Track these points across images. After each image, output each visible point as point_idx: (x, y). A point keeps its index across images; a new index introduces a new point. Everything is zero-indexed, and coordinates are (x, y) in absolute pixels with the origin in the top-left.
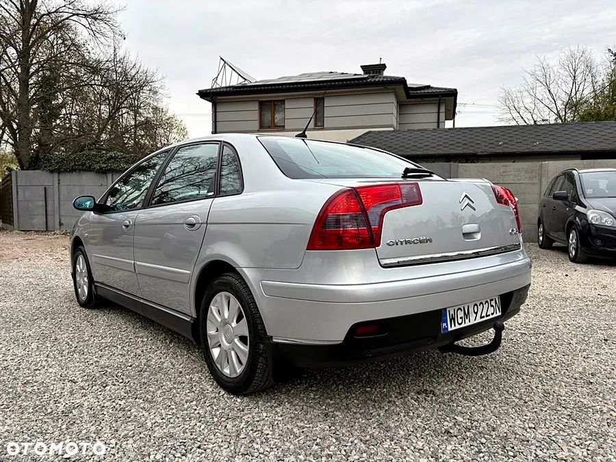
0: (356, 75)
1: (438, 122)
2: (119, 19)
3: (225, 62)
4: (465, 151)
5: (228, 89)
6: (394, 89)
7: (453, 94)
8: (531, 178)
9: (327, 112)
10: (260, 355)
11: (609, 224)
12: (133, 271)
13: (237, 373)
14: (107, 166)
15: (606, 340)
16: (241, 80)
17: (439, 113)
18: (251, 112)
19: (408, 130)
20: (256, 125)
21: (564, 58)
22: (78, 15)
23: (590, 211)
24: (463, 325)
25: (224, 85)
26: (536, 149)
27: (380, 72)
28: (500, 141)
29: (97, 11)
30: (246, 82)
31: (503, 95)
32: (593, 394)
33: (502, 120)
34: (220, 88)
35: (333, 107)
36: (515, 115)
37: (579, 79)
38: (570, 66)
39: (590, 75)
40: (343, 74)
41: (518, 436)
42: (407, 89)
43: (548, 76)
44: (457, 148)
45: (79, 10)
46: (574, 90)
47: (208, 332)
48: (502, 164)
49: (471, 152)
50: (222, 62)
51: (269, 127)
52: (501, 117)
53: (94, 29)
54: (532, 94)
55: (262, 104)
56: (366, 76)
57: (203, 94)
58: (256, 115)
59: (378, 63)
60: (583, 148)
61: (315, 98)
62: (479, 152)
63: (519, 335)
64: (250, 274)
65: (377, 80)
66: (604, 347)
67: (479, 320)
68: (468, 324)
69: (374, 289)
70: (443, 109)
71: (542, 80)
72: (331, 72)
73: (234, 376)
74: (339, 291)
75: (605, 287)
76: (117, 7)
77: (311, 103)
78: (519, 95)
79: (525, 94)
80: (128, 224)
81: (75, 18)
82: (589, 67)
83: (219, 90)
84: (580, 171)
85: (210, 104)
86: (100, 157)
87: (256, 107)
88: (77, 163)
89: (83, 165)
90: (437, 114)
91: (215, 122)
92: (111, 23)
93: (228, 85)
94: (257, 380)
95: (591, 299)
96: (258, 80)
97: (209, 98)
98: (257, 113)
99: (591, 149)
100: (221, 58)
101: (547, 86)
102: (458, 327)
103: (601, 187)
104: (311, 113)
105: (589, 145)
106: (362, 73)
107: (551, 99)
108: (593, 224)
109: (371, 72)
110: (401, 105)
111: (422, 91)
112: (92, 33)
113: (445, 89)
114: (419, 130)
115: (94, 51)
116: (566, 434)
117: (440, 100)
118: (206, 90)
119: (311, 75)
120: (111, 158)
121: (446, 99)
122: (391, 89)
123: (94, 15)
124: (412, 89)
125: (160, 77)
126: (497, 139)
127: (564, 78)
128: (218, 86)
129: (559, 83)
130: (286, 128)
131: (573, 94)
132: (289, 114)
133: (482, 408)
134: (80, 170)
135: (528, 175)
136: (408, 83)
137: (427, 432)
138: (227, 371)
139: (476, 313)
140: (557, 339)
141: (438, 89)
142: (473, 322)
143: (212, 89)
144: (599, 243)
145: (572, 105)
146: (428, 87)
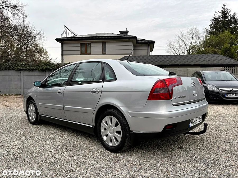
0: (118, 34)
1: (148, 53)
2: (25, 9)
3: (67, 28)
4: (161, 64)
5: (68, 38)
6: (132, 40)
7: (153, 42)
8: (184, 74)
9: (107, 48)
10: (127, 137)
11: (215, 90)
12: (63, 109)
13: (115, 145)
14: (21, 68)
15: (227, 129)
16: (73, 35)
17: (148, 49)
18: (77, 47)
19: (140, 56)
20: (79, 52)
21: (189, 31)
22: (7, 7)
23: (208, 86)
24: (194, 125)
25: (66, 37)
26: (186, 64)
27: (126, 34)
28: (173, 61)
29: (15, 6)
30: (75, 36)
31: (168, 43)
32: (232, 146)
33: (168, 52)
34: (65, 38)
35: (109, 46)
36: (173, 50)
37: (194, 38)
38: (191, 34)
39: (198, 37)
40: (112, 34)
41: (217, 160)
42: (137, 40)
43: (183, 37)
44: (158, 63)
45: (8, 5)
46: (192, 42)
47: (101, 131)
48: (174, 69)
49: (163, 64)
50: (65, 28)
51: (84, 53)
52: (168, 51)
53: (14, 13)
54: (178, 43)
55: (82, 45)
56: (122, 35)
57: (58, 40)
58: (79, 48)
59: (126, 30)
60: (201, 63)
61: (102, 43)
62: (166, 64)
63: (199, 128)
64: (123, 109)
65: (126, 36)
66: (228, 131)
67: (198, 123)
68: (195, 124)
69: (170, 114)
70: (149, 48)
71: (181, 38)
72: (108, 33)
73: (114, 146)
74: (161, 114)
75: (218, 112)
76: (24, 5)
77: (101, 45)
78: (174, 43)
79: (176, 43)
80: (60, 91)
81: (6, 8)
82: (197, 34)
83: (64, 38)
84: (203, 72)
85: (61, 44)
86: (18, 64)
87: (79, 45)
88: (7, 67)
89: (10, 67)
90: (147, 50)
91: (63, 51)
92: (21, 11)
93: (67, 37)
94: (125, 147)
95: (216, 116)
96: (80, 35)
97: (60, 41)
98: (80, 47)
99: (204, 64)
100: (65, 26)
101: (183, 40)
102: (193, 125)
103: (209, 77)
104: (101, 48)
105: (203, 62)
106: (120, 34)
107: (185, 45)
108: (210, 90)
109: (123, 33)
110: (134, 46)
111: (142, 41)
112: (13, 14)
113: (150, 41)
114: (144, 56)
115: (12, 21)
116: (231, 158)
117: (148, 45)
118: (59, 38)
119: (100, 34)
120: (23, 64)
121: (150, 44)
122: (131, 40)
123: (14, 7)
124: (138, 40)
125: (42, 33)
126: (172, 60)
127: (189, 38)
128: (63, 37)
129: (187, 40)
130: (91, 53)
131: (192, 44)
132: (92, 48)
133: (201, 152)
134: (8, 69)
135: (183, 73)
136: (137, 38)
137: (188, 160)
138: (111, 144)
139: (197, 121)
140: (212, 129)
141: (148, 40)
142: (196, 124)
143: (61, 38)
144: (212, 96)
145: (192, 48)
146: (144, 40)
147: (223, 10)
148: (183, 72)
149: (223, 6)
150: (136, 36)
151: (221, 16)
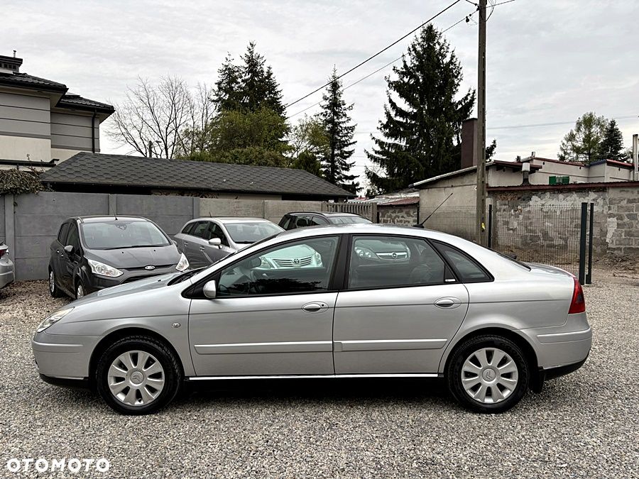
6: (48, 95)
7: (108, 110)
8: (257, 213)
12: (331, 350)
13: (503, 398)
17: (93, 128)
27: (14, 68)
28: (223, 179)
60: (284, 190)
62: (209, 185)
70: (97, 124)
73: (500, 400)
80: (320, 307)
99: (289, 191)
105: (287, 188)
111: (72, 101)
117: (95, 115)
121: (100, 114)
122: (45, 94)
124: (67, 97)
126: (220, 176)
146: (77, 97)
147: (249, 54)
148: (254, 208)
149: (250, 47)
150: (65, 86)
151: (246, 68)
